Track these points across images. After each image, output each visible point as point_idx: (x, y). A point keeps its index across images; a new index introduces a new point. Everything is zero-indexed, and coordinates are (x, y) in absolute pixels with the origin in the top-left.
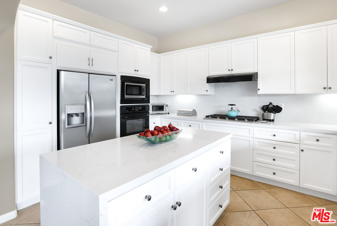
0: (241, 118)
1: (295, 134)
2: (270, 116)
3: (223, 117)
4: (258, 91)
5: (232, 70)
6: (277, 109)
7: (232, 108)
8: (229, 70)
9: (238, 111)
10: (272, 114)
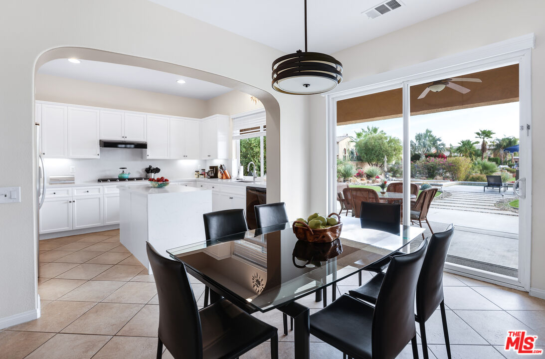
2: (151, 176)
4: (147, 156)
5: (126, 138)
6: (157, 170)
7: (123, 171)
8: (123, 137)
9: (129, 173)
10: (153, 174)
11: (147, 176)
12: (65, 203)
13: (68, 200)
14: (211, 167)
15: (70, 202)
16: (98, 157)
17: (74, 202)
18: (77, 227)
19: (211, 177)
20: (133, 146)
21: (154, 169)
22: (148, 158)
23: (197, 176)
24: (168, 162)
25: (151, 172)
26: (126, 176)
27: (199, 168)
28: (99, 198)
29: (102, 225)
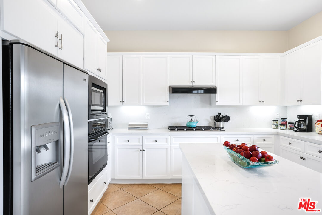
0: (199, 128)
1: (251, 138)
2: (220, 125)
3: (181, 128)
4: (217, 103)
5: (194, 82)
6: (227, 119)
7: (191, 119)
8: (191, 82)
9: (197, 122)
10: (222, 122)
11: (215, 125)
12: (137, 151)
13: (139, 149)
14: (300, 117)
15: (141, 151)
16: (168, 104)
17: (144, 150)
18: (147, 176)
19: (302, 131)
20: (202, 91)
21: (223, 117)
22: (217, 104)
23: (275, 126)
24: (239, 108)
25: (220, 121)
26: (194, 125)
27: (278, 116)
28: (167, 149)
29: (169, 178)
